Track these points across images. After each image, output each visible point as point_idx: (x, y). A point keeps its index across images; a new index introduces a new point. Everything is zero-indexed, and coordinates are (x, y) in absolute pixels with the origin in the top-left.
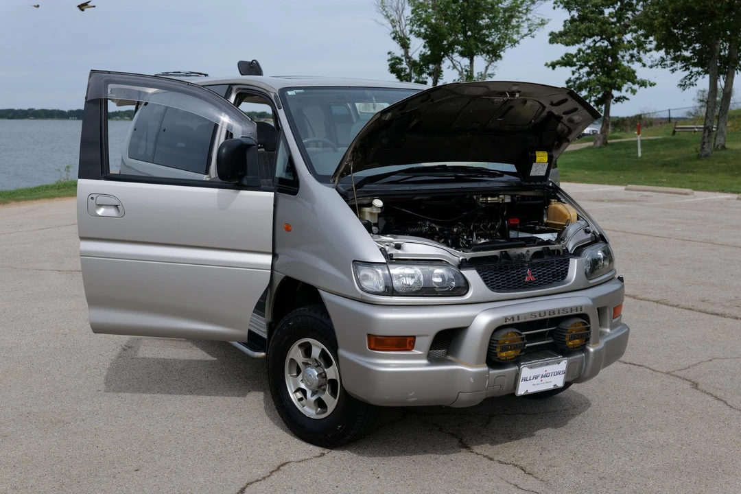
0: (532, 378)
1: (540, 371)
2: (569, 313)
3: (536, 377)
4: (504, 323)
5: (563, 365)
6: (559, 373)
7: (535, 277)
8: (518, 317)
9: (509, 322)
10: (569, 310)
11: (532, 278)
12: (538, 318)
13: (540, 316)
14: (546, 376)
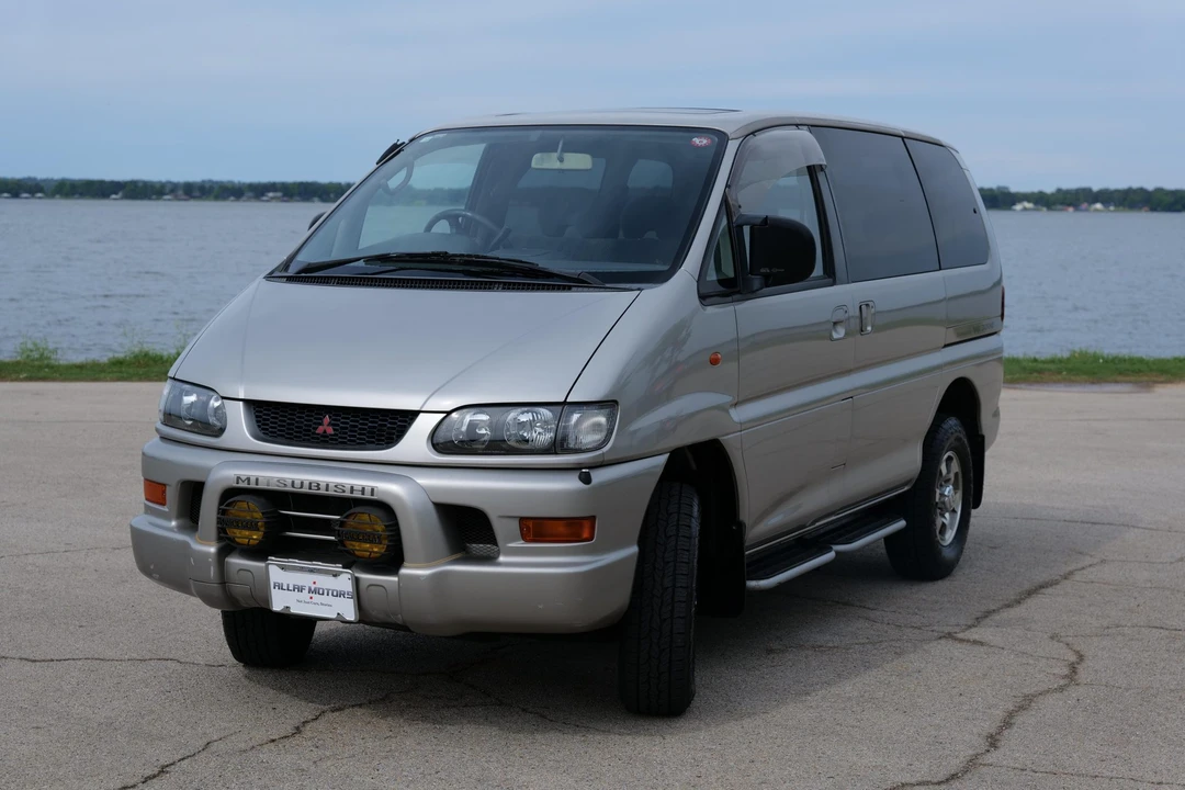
0: (291, 588)
1: (306, 579)
2: (348, 494)
3: (300, 589)
4: (235, 485)
5: (344, 581)
6: (340, 594)
7: (334, 430)
8: (257, 480)
9: (241, 485)
10: (348, 489)
11: (330, 431)
12: (289, 489)
13: (293, 486)
14: (316, 591)
